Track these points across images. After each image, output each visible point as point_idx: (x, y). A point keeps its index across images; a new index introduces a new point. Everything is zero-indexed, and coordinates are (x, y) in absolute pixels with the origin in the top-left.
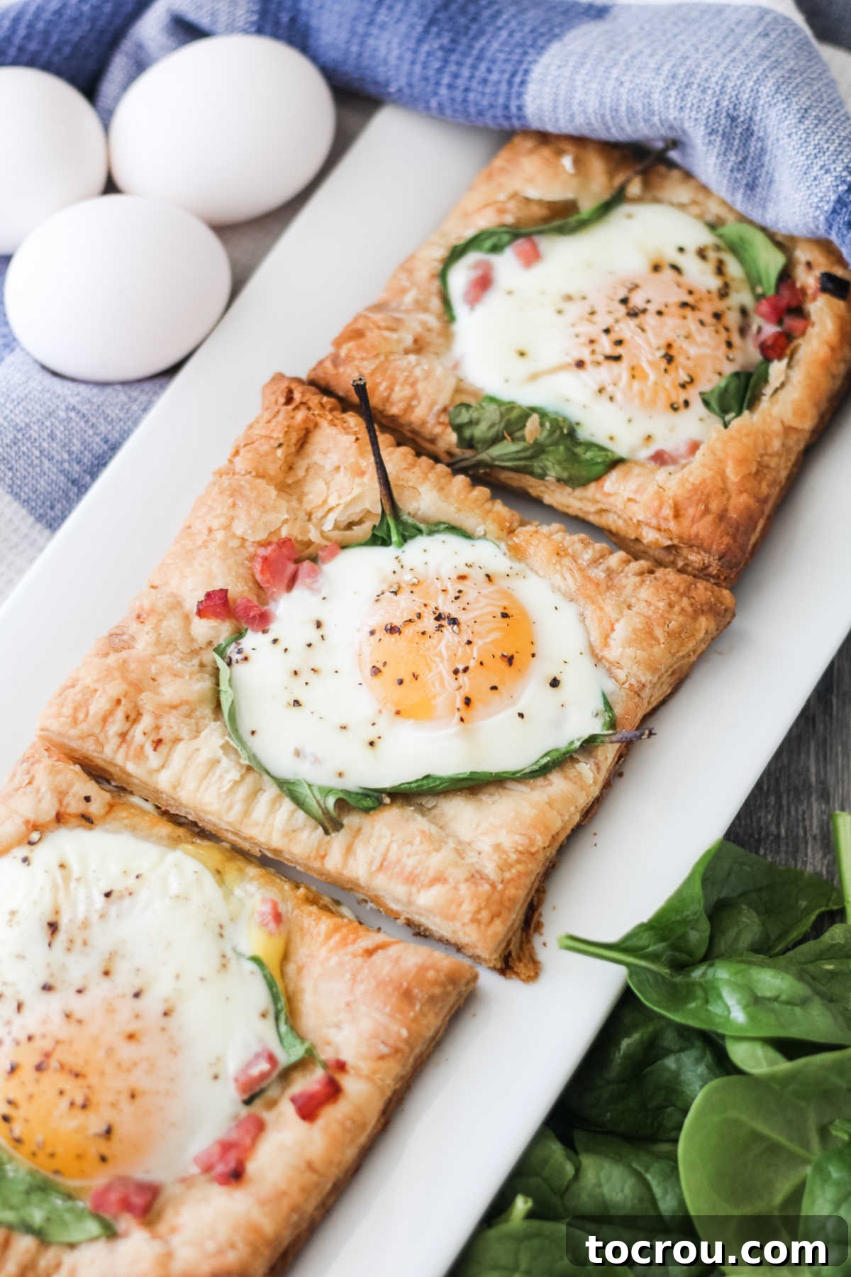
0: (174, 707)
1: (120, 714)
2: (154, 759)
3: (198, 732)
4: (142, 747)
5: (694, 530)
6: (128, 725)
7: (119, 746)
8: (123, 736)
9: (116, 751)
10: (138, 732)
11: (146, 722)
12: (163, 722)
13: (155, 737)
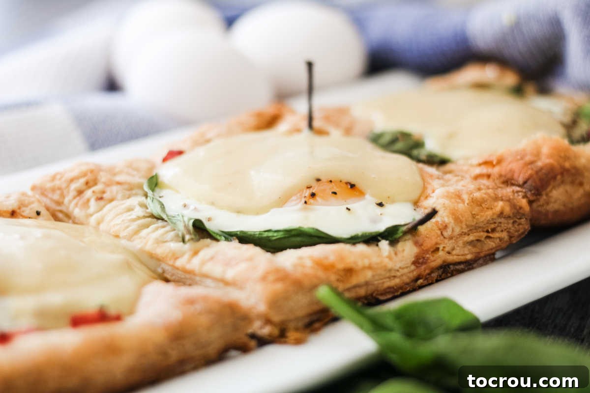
0: (119, 183)
1: (83, 180)
2: (93, 206)
3: (128, 198)
4: (88, 200)
6: (84, 187)
7: (74, 198)
8: (80, 192)
9: (70, 202)
10: (89, 193)
11: (98, 188)
12: (108, 190)
13: (99, 196)
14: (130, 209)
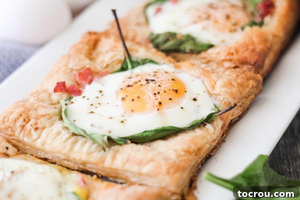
0: (43, 116)
1: (21, 119)
2: (35, 134)
3: (53, 125)
4: (30, 131)
5: (244, 55)
6: (24, 123)
7: (21, 131)
8: (23, 127)
9: (20, 134)
10: (28, 126)
11: (32, 121)
12: (38, 121)
13: (35, 127)
14: (59, 133)
